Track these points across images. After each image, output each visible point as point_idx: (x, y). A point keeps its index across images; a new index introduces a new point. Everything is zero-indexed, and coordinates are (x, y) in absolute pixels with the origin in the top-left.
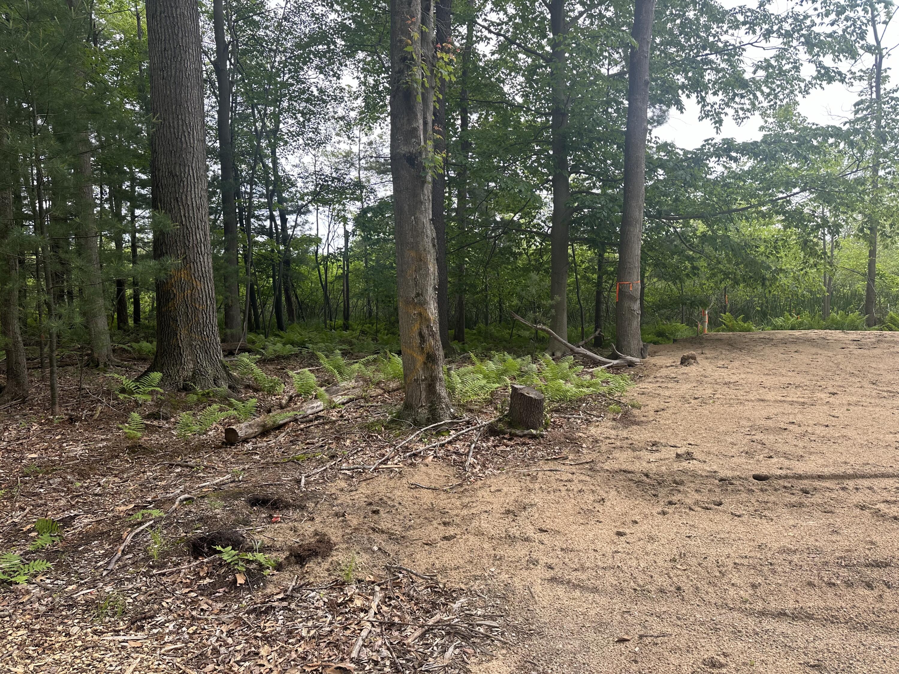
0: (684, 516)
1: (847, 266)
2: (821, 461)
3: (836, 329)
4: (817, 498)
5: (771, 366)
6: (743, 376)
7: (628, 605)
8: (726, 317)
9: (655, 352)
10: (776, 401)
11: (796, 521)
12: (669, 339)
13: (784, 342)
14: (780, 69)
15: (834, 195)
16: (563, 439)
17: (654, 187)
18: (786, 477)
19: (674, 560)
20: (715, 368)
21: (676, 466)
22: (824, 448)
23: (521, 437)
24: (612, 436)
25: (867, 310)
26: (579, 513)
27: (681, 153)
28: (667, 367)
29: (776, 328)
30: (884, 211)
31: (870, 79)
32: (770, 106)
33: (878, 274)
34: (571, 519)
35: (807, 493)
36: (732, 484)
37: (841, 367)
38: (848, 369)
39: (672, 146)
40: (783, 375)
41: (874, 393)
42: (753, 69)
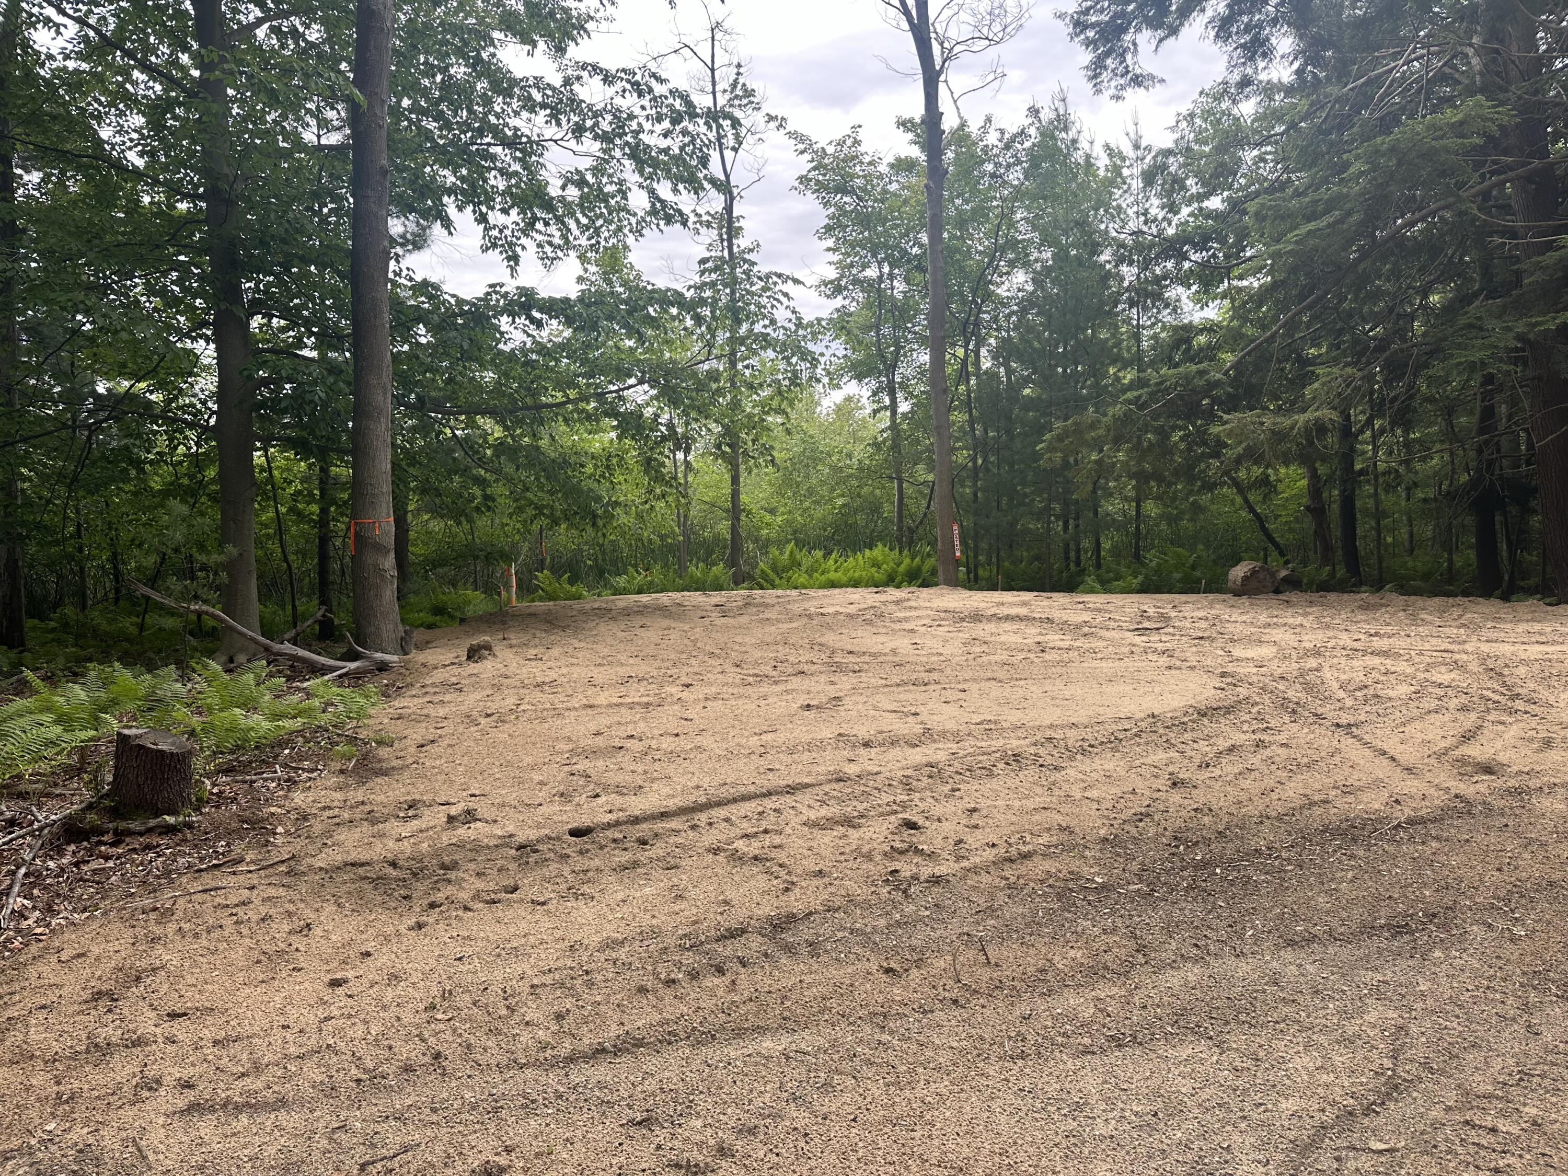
0: (454, 922)
1: (706, 499)
2: (666, 790)
3: (696, 590)
4: (657, 850)
5: (606, 651)
6: (564, 671)
7: (344, 1114)
8: (543, 576)
9: (428, 642)
10: (610, 706)
11: (627, 892)
12: (452, 617)
13: (627, 613)
14: (600, 189)
15: (681, 393)
16: (234, 825)
17: (411, 356)
18: (618, 823)
19: (433, 1007)
20: (522, 662)
21: (446, 838)
22: (671, 770)
23: (141, 834)
24: (336, 803)
25: (732, 562)
26: (259, 962)
27: (453, 301)
28: (445, 666)
29: (617, 592)
30: (745, 420)
31: (721, 228)
32: (592, 246)
33: (744, 510)
34: (240, 977)
35: (644, 843)
36: (537, 851)
37: (698, 645)
38: (708, 647)
39: (436, 287)
40: (622, 665)
41: (737, 681)
42: (560, 183)
